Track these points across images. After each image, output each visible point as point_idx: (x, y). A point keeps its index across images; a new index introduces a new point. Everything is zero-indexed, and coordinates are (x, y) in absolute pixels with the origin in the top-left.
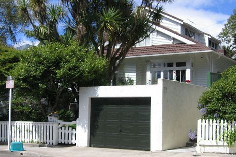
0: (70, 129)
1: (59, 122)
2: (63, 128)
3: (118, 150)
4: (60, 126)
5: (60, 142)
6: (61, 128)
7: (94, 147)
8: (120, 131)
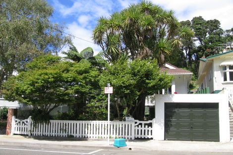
0: (147, 126)
1: (136, 121)
2: (140, 126)
3: (191, 142)
4: (136, 125)
5: (136, 137)
6: (138, 126)
7: (168, 140)
8: (192, 128)
